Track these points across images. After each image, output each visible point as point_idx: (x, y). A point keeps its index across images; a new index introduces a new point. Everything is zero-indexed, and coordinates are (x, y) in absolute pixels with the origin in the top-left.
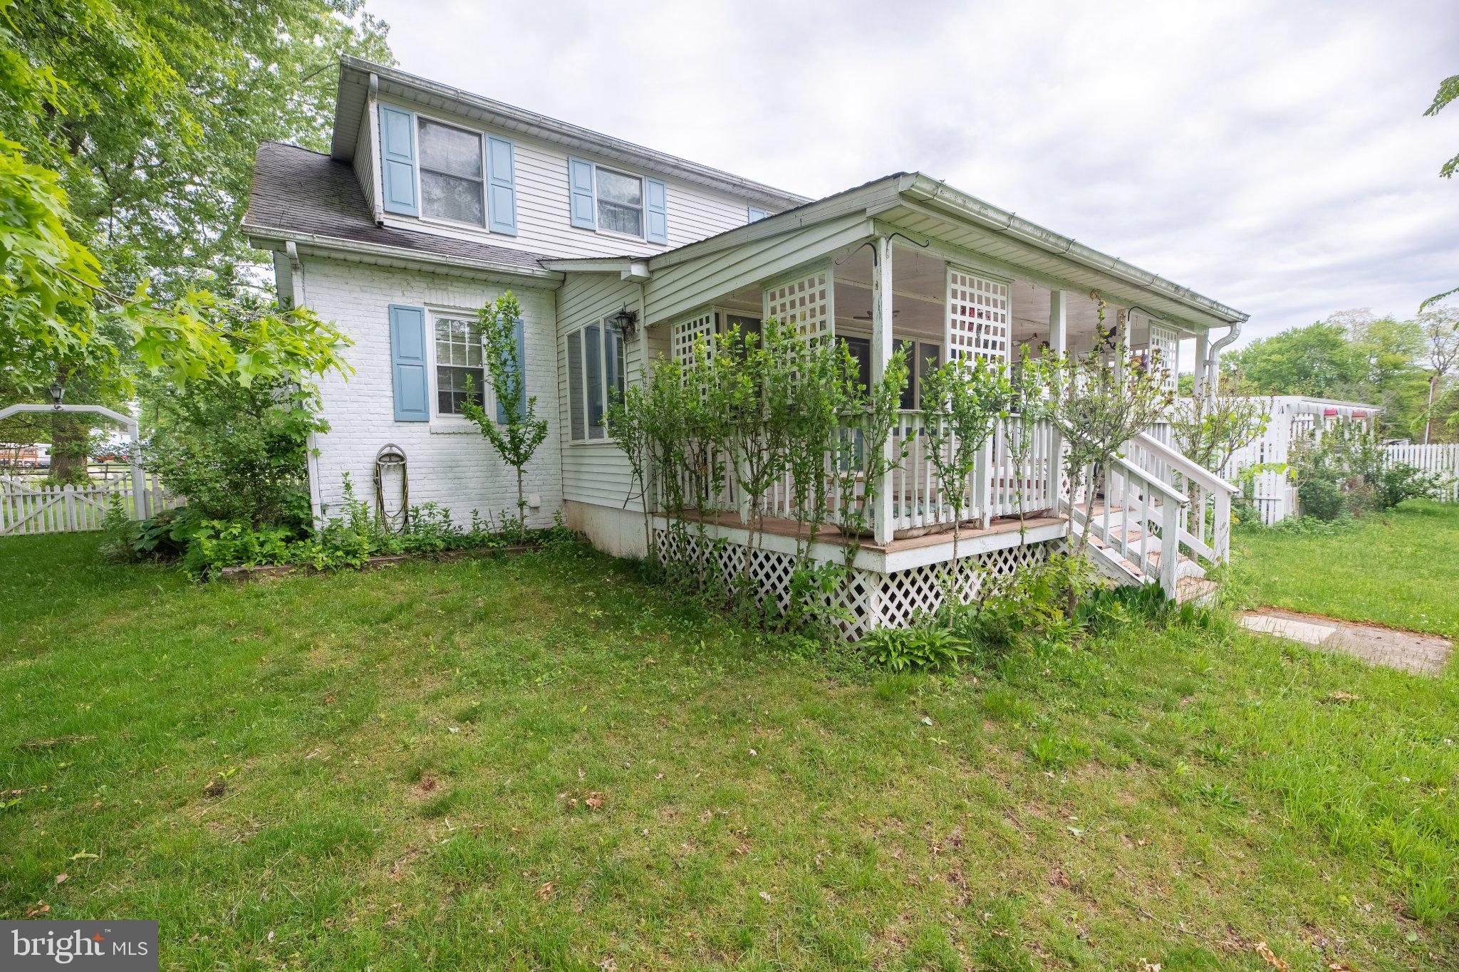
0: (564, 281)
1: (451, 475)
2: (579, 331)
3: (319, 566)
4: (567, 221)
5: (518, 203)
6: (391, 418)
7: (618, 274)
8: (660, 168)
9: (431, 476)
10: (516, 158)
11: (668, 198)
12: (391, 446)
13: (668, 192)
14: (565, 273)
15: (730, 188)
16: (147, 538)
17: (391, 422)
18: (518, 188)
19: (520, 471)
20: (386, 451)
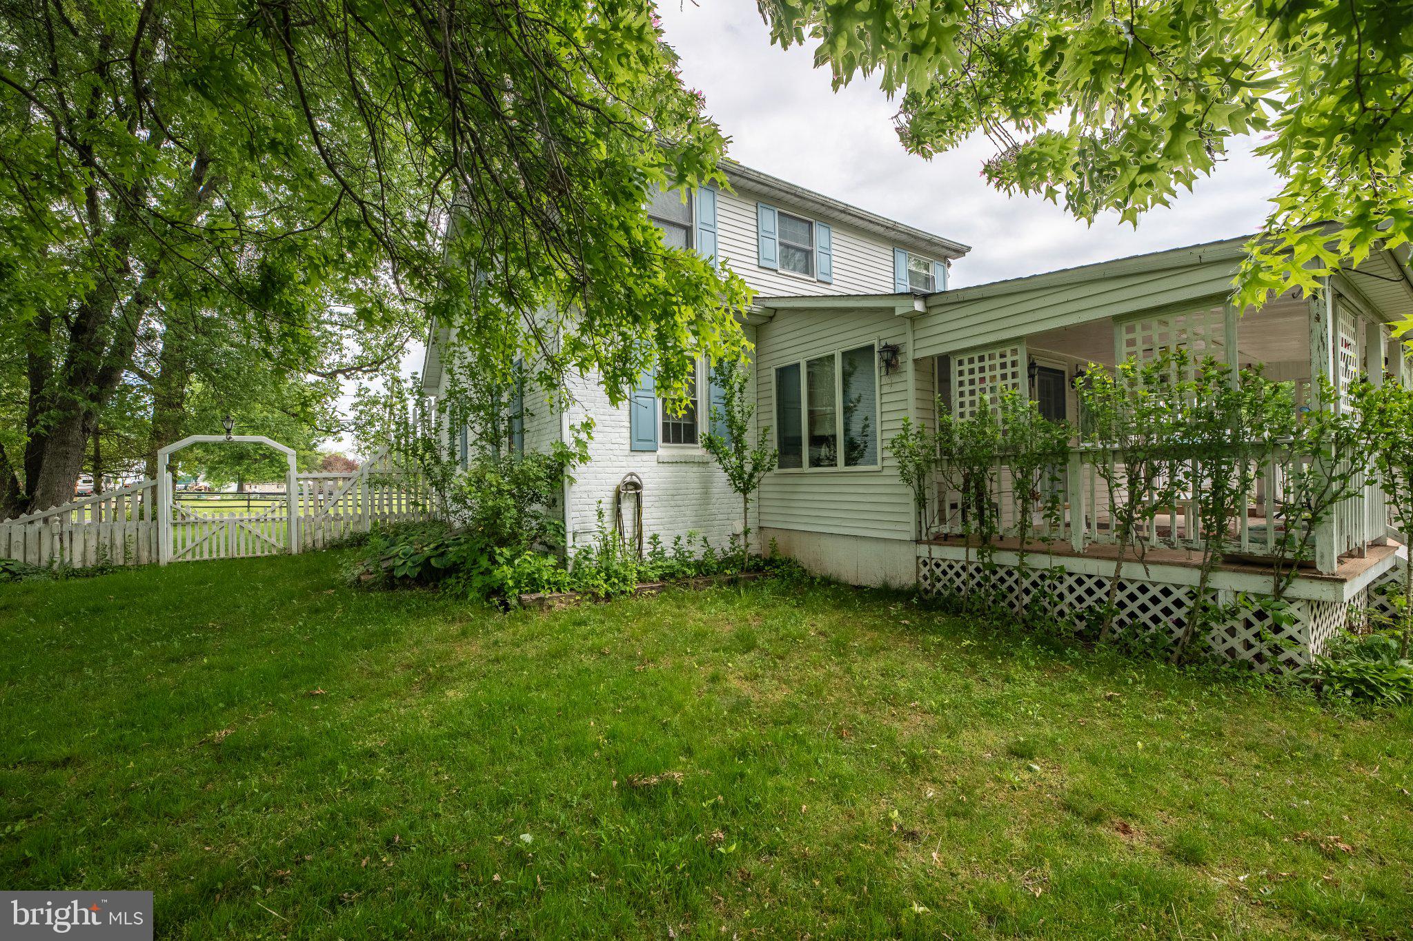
0: (771, 318)
1: (673, 503)
2: (798, 365)
3: (602, 594)
4: (755, 262)
5: (720, 246)
6: (628, 447)
7: (893, 309)
8: (829, 212)
9: (657, 504)
10: (718, 204)
11: (833, 240)
12: (632, 474)
13: (833, 234)
14: (776, 310)
15: (880, 230)
16: (409, 564)
17: (627, 452)
18: (719, 232)
19: (746, 501)
20: (628, 479)
